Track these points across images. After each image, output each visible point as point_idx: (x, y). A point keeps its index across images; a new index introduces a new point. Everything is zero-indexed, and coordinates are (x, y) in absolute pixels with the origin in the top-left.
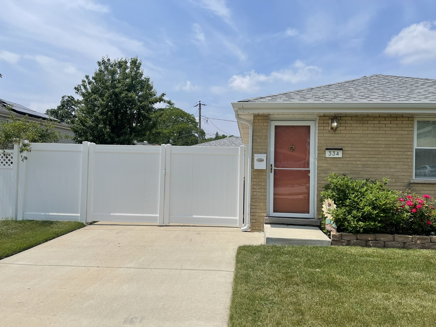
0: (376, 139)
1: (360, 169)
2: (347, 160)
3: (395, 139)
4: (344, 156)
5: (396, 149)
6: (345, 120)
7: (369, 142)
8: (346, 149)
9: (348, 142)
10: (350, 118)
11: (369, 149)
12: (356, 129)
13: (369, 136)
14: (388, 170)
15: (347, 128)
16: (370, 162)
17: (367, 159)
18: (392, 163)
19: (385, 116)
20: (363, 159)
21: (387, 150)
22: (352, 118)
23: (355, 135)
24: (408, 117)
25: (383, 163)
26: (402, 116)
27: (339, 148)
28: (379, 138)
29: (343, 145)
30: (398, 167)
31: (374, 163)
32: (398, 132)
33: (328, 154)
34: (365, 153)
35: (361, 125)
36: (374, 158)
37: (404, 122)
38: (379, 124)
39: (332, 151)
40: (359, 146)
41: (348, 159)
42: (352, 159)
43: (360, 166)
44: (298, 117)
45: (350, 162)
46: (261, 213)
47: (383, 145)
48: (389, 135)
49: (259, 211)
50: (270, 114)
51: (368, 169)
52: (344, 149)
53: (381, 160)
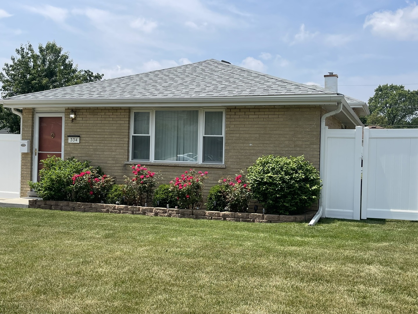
0: (103, 128)
1: (92, 153)
2: (83, 145)
3: (115, 128)
4: (81, 142)
5: (117, 136)
6: (82, 112)
7: (98, 131)
8: (83, 136)
9: (84, 130)
10: (85, 111)
11: (98, 136)
12: (89, 120)
13: (98, 125)
14: (110, 153)
15: (84, 119)
16: (99, 146)
17: (96, 144)
18: (113, 148)
19: (109, 109)
20: (94, 144)
21: (110, 136)
22: (86, 110)
23: (89, 125)
24: (125, 110)
25: (107, 148)
26: (121, 108)
27: (78, 135)
28: (105, 127)
29: (82, 133)
30: (117, 151)
31: (101, 147)
32: (118, 122)
33: (70, 140)
34: (95, 139)
35: (92, 116)
36: (101, 144)
37: (122, 114)
38: (105, 115)
39: (73, 138)
40: (91, 134)
42: (86, 144)
43: (92, 150)
44: (54, 109)
45: (85, 146)
46: (27, 187)
47: (108, 133)
48: (112, 124)
49: (25, 186)
50: (34, 108)
51: (97, 153)
52: (81, 136)
53: (106, 145)
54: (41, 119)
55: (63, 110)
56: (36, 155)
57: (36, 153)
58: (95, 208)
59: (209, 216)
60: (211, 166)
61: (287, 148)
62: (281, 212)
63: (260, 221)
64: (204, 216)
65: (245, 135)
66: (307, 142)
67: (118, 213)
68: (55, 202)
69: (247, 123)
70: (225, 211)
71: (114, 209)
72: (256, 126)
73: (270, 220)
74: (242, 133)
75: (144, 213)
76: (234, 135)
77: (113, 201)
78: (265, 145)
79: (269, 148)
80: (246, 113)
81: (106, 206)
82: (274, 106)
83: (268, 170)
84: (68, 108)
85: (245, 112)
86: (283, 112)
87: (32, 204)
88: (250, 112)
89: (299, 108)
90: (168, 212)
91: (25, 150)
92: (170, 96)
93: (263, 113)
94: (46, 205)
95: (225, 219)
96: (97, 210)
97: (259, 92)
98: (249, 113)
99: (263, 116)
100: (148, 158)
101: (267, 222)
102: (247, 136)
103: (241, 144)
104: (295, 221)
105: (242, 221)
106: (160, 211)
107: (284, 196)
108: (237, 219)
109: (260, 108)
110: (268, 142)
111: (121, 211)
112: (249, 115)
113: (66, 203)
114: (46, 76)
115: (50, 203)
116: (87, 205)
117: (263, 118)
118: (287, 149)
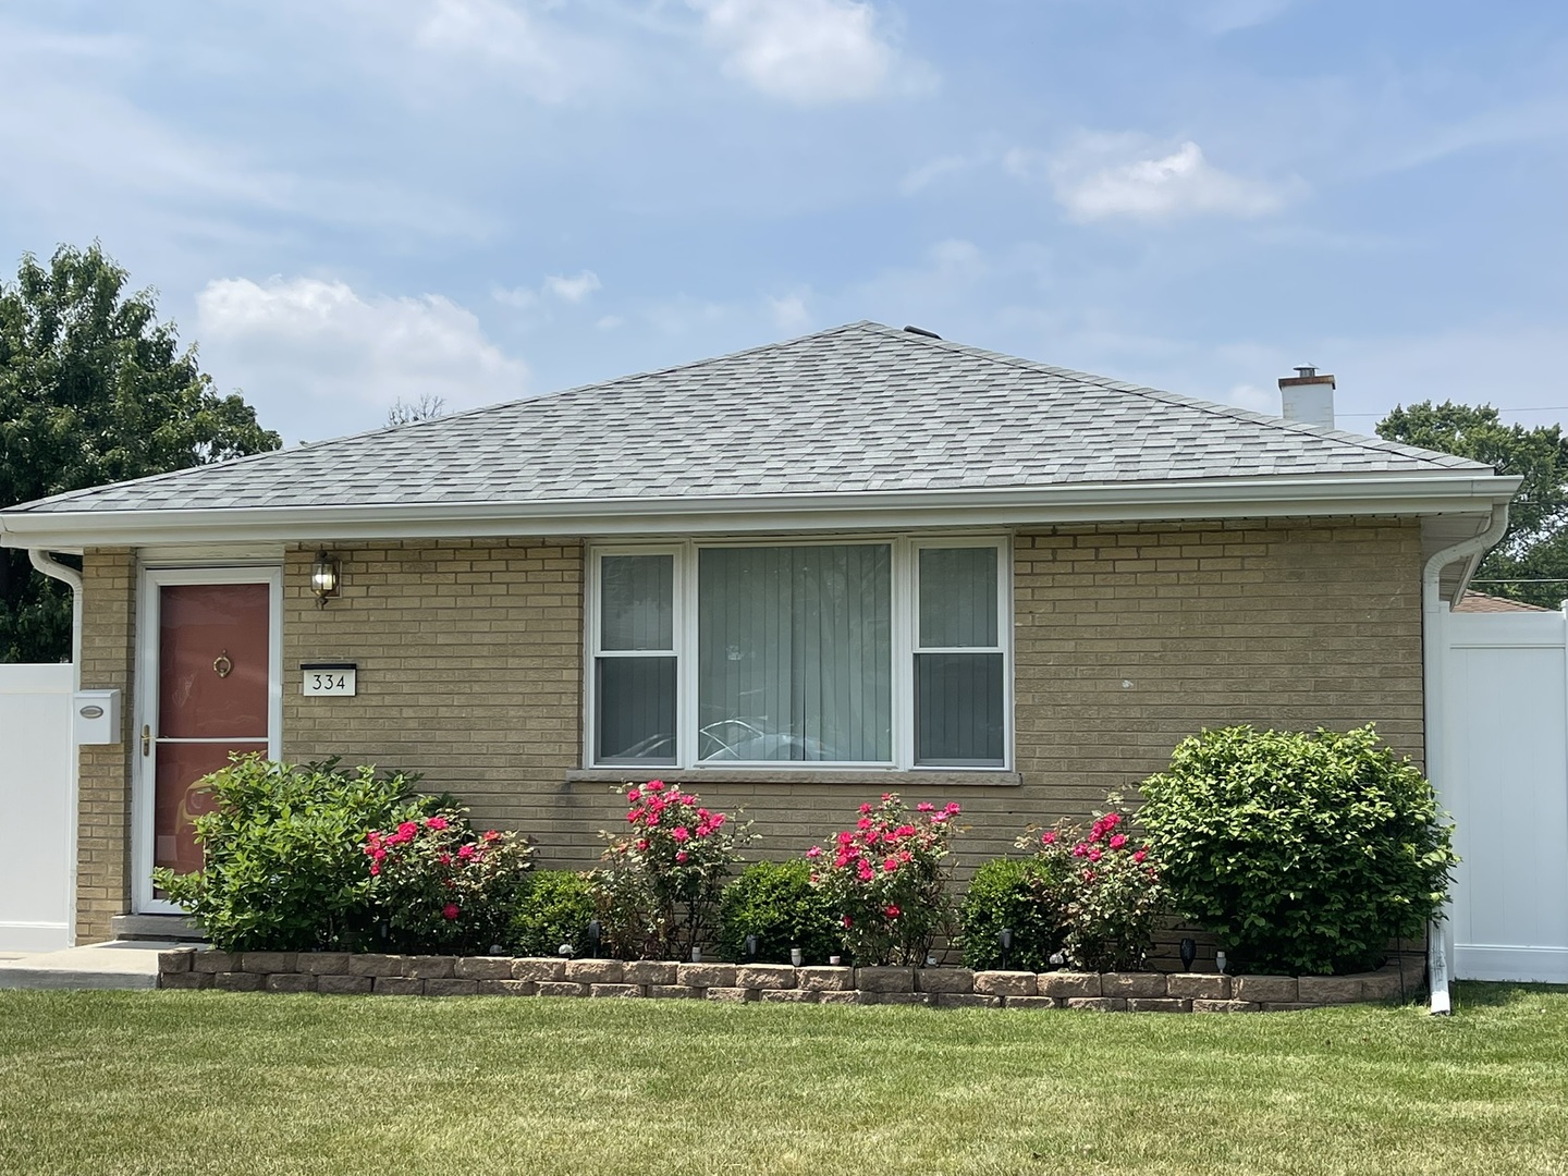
0: (462, 626)
1: (413, 737)
2: (374, 704)
3: (521, 626)
4: (362, 691)
5: (528, 663)
6: (367, 562)
7: (441, 640)
8: (370, 664)
9: (376, 639)
10: (381, 556)
11: (441, 664)
12: (400, 594)
13: (442, 614)
14: (499, 736)
15: (374, 591)
16: (445, 709)
17: (436, 700)
18: (512, 713)
19: (490, 546)
20: (423, 700)
21: (497, 663)
22: (386, 554)
24: (562, 547)
25: (483, 714)
26: (543, 542)
27: (350, 662)
28: (472, 624)
29: (361, 652)
30: (531, 724)
31: (456, 712)
32: (532, 601)
33: (311, 685)
34: (429, 678)
35: (415, 578)
36: (456, 696)
37: (549, 565)
38: (472, 572)
39: (324, 674)
40: (409, 653)
41: (375, 701)
42: (388, 700)
43: (412, 724)
44: (230, 553)
45: (383, 710)
46: (107, 899)
47: (486, 648)
48: (504, 611)
49: (101, 893)
50: (137, 548)
51: (439, 736)
52: (361, 665)
53: (478, 702)
54: (166, 592)
55: (272, 555)
56: (147, 754)
57: (147, 745)
58: (470, 975)
59: (989, 993)
60: (957, 778)
61: (1286, 695)
62: (1298, 962)
63: (1215, 1005)
64: (967, 995)
65: (1101, 643)
66: (1370, 669)
67: (581, 995)
68: (281, 956)
69: (1109, 592)
70: (1055, 968)
71: (560, 976)
72: (1145, 606)
73: (1261, 999)
74: (1086, 636)
75: (698, 991)
76: (1054, 645)
77: (540, 944)
78: (1189, 685)
79: (1208, 698)
80: (1103, 554)
81: (522, 965)
82: (1223, 520)
83: (1238, 789)
84: (300, 547)
85: (1097, 549)
86: (1263, 548)
87: (174, 973)
88: (1117, 547)
89: (1331, 529)
90: (807, 980)
91: (102, 732)
92: (771, 486)
93: (1175, 552)
94: (240, 970)
95: (1061, 1004)
96: (480, 986)
97: (1156, 466)
98: (1116, 554)
99: (1178, 565)
100: (670, 751)
101: (1246, 1009)
102: (1112, 646)
103: (1084, 682)
104: (1363, 998)
105: (1142, 1008)
106: (770, 978)
107: (1317, 898)
108: (1118, 1002)
109: (1164, 530)
110: (1201, 672)
111: (594, 986)
112: (1114, 560)
113: (334, 961)
114: (59, 398)
115: (257, 961)
116: (437, 964)
117: (1178, 572)
118: (1284, 699)
